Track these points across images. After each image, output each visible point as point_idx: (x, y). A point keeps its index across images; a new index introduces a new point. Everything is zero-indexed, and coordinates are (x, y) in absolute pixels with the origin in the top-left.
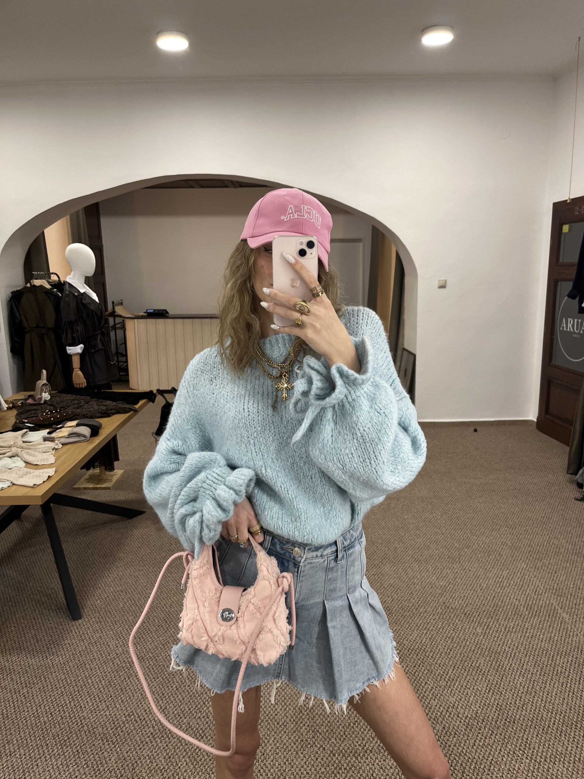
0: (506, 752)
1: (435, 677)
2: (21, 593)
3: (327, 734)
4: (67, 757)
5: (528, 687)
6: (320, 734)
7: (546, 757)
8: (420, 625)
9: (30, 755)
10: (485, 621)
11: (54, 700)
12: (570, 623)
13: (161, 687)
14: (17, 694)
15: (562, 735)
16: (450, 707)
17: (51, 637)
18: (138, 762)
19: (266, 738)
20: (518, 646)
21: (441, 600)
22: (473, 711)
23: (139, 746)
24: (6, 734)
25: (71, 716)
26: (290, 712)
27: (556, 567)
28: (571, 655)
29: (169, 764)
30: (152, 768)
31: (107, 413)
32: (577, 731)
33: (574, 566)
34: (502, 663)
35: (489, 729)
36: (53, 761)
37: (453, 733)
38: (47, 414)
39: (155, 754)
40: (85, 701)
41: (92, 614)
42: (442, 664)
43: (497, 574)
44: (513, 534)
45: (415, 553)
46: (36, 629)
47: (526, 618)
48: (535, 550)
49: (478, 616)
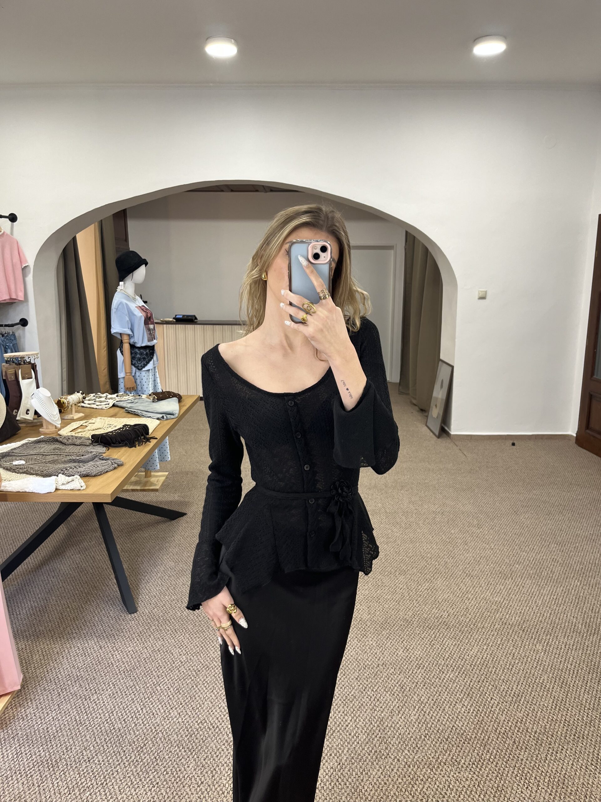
0: (578, 766)
1: (500, 692)
2: (77, 600)
3: (400, 745)
4: (146, 764)
5: (594, 704)
6: (393, 745)
8: (480, 641)
9: (108, 761)
10: (544, 638)
11: (125, 707)
14: (88, 700)
16: (518, 723)
17: (114, 644)
18: (217, 769)
19: (340, 749)
20: (580, 663)
21: (498, 615)
22: (541, 726)
23: (215, 753)
25: (145, 723)
26: (360, 723)
34: (566, 680)
35: (560, 744)
36: (133, 767)
37: (523, 747)
40: (157, 708)
41: (151, 622)
42: (506, 679)
43: (551, 591)
44: (563, 551)
45: (466, 568)
46: (97, 635)
47: (585, 635)
48: (587, 567)
49: (537, 632)
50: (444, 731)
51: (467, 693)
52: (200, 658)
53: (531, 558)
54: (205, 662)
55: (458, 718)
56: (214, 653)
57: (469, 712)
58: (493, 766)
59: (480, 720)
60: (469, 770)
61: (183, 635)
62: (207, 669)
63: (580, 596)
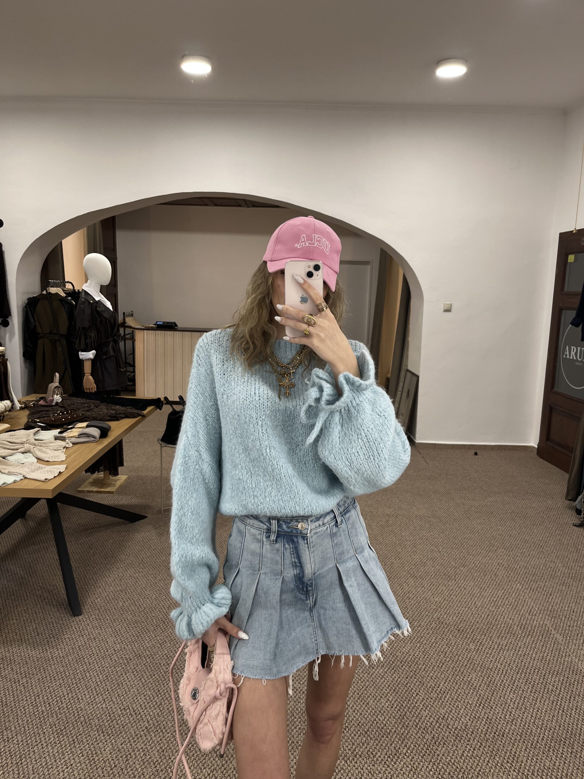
0: (494, 763)
1: (426, 689)
2: (23, 588)
4: (63, 746)
5: (519, 703)
7: (533, 771)
8: (414, 639)
9: (27, 742)
11: (52, 691)
12: (563, 644)
13: (157, 684)
14: (17, 683)
15: (551, 750)
16: (440, 718)
17: (52, 631)
18: (132, 754)
20: (510, 663)
21: (436, 614)
22: (463, 723)
23: (133, 739)
24: (4, 721)
25: (69, 707)
27: (551, 589)
28: (563, 674)
29: (163, 758)
30: (145, 760)
31: (116, 417)
32: (566, 748)
33: (570, 589)
34: (494, 678)
35: (478, 741)
36: (50, 749)
37: (442, 743)
38: (59, 414)
39: (149, 747)
40: (83, 694)
41: (92, 611)
42: (434, 676)
43: (492, 593)
44: (509, 555)
45: (411, 569)
46: (37, 622)
47: (519, 637)
48: (531, 572)
49: (472, 632)
50: (365, 725)
51: (394, 688)
52: (134, 647)
53: (477, 562)
54: (138, 651)
55: (381, 712)
56: (148, 642)
57: (392, 707)
58: (409, 760)
59: (402, 715)
60: (384, 764)
61: (121, 624)
62: (139, 657)
63: (519, 599)
